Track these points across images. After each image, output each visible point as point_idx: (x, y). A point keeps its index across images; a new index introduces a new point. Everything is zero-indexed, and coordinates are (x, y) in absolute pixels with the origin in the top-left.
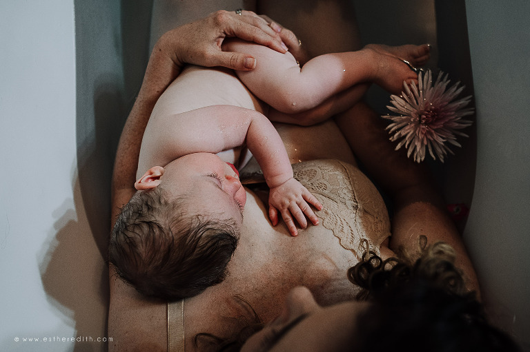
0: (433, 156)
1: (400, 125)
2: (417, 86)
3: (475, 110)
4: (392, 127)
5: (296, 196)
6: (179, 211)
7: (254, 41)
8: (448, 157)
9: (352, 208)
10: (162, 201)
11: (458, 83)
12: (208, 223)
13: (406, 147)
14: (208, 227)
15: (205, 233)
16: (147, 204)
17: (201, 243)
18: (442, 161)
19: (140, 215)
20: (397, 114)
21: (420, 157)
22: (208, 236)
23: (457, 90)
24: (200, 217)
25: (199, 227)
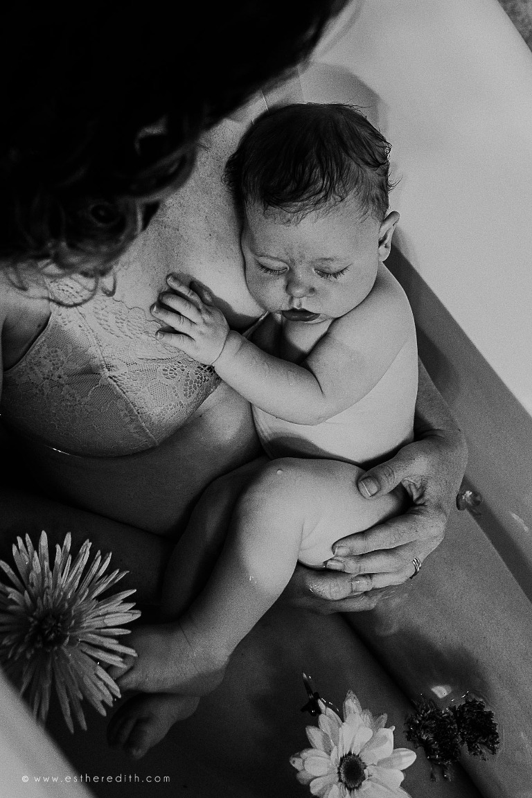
1: (89, 578)
4: (101, 566)
5: (201, 333)
6: (361, 194)
9: (113, 363)
12: (326, 197)
14: (323, 194)
15: (321, 185)
17: (317, 171)
20: (106, 596)
21: (21, 548)
22: (315, 182)
24: (339, 199)
25: (332, 187)
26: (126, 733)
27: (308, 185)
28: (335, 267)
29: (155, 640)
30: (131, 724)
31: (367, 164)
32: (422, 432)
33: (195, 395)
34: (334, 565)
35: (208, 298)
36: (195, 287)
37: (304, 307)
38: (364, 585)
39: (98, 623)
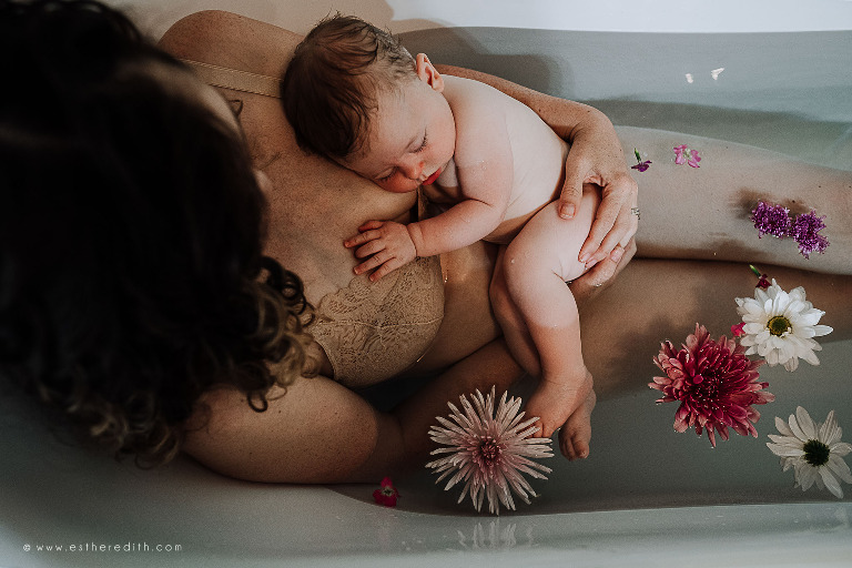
0: (436, 452)
1: (480, 409)
2: (533, 436)
3: (495, 515)
4: (479, 399)
6: (385, 87)
7: (595, 219)
8: (432, 474)
10: (399, 74)
11: (534, 493)
12: (367, 119)
13: (450, 416)
14: (363, 118)
15: (356, 115)
16: (397, 58)
18: (429, 465)
19: (385, 48)
21: (435, 435)
22: (352, 116)
23: (523, 489)
24: (375, 109)
25: (363, 107)
26: (571, 450)
27: (350, 124)
28: (418, 142)
29: (541, 400)
30: (569, 443)
31: (368, 63)
32: (568, 137)
33: (432, 277)
34: (591, 265)
35: (376, 225)
36: (363, 229)
37: (428, 175)
38: (619, 253)
39: (506, 423)
